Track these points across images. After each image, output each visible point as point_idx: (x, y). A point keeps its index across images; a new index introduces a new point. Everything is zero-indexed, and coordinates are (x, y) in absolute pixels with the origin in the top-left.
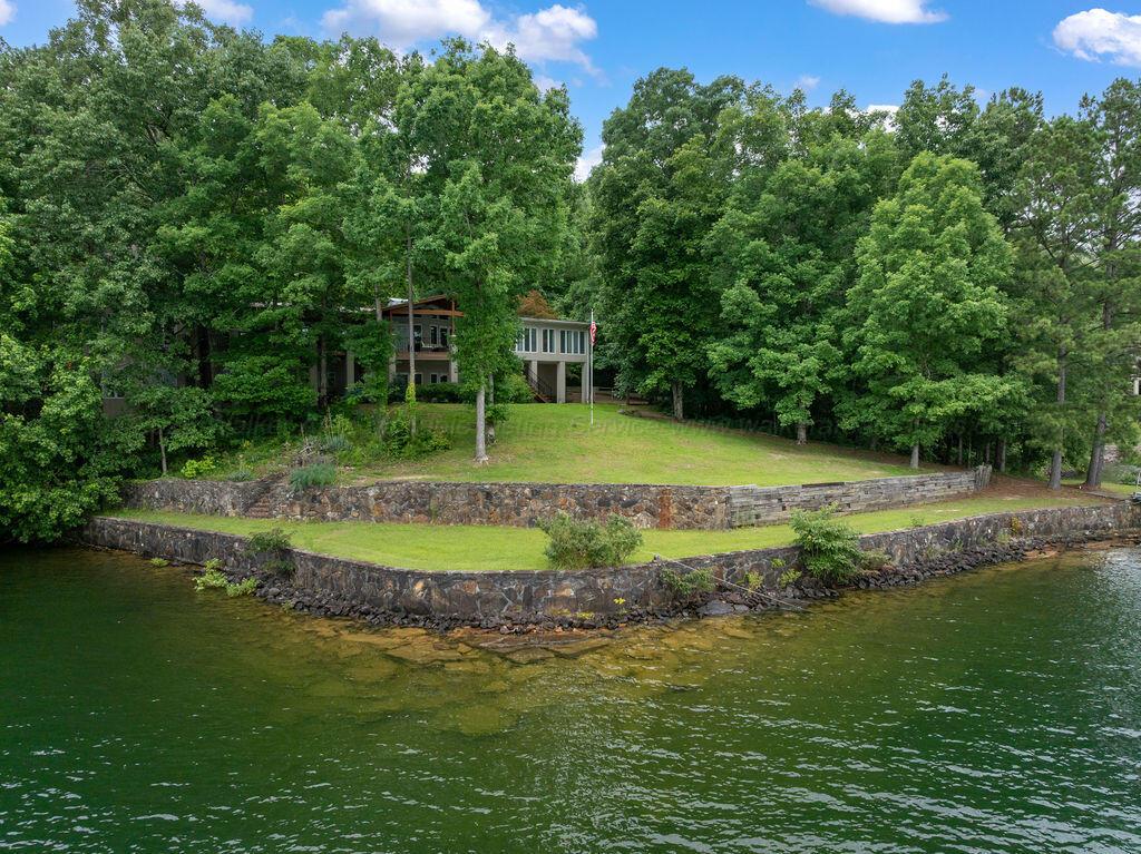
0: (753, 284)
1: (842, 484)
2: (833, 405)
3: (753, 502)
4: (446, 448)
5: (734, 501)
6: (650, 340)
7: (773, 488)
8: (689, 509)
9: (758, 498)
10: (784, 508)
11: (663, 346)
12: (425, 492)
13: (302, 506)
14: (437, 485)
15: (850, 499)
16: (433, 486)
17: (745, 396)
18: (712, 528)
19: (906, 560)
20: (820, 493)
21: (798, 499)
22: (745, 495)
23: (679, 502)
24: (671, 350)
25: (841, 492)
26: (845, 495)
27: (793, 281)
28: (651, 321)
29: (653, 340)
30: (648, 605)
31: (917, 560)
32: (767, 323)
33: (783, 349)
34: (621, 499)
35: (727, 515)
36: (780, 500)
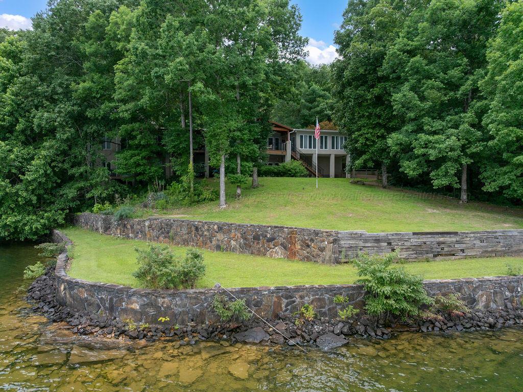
0: (413, 89)
1: (456, 233)
2: (480, 173)
3: (361, 244)
4: (212, 200)
5: (342, 242)
6: (359, 136)
7: (382, 234)
8: (308, 246)
9: (366, 241)
10: (393, 250)
11: (367, 139)
12: (169, 225)
13: (120, 229)
14: (174, 221)
15: (464, 246)
16: (172, 221)
17: (409, 168)
18: (323, 262)
19: (493, 306)
20: (432, 240)
21: (408, 244)
22: (354, 238)
23: (302, 240)
24: (373, 142)
25: (454, 239)
26: (458, 242)
27: (445, 84)
28: (360, 123)
29: (361, 135)
30: (203, 323)
31: (506, 306)
32: (424, 115)
33: (435, 133)
34: (266, 236)
35: (334, 253)
36: (389, 244)
